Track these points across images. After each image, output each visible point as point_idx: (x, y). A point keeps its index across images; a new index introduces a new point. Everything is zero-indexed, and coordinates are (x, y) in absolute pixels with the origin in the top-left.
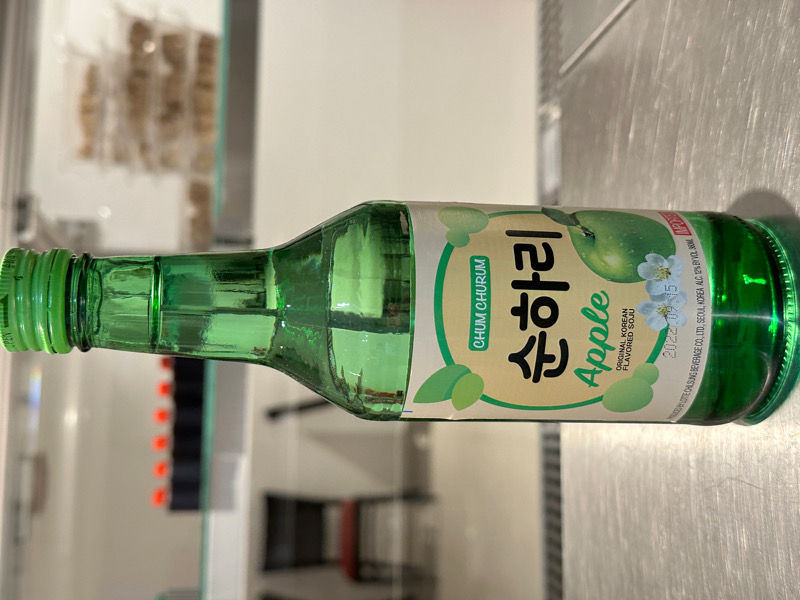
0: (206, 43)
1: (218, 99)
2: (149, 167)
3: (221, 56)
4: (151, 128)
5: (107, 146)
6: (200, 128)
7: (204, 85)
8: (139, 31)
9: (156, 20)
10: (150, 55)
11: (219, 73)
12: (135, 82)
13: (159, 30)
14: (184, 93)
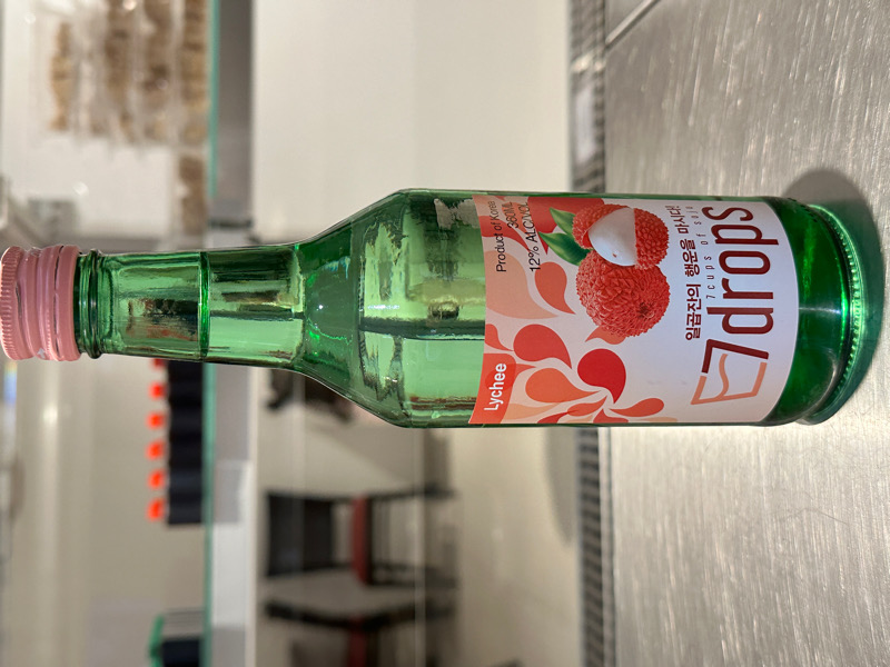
1: (209, 62)
2: (132, 140)
3: (210, 12)
4: (134, 97)
5: (84, 118)
6: (189, 96)
7: (194, 47)
10: (131, 13)
11: (209, 32)
12: (114, 44)
14: (171, 55)
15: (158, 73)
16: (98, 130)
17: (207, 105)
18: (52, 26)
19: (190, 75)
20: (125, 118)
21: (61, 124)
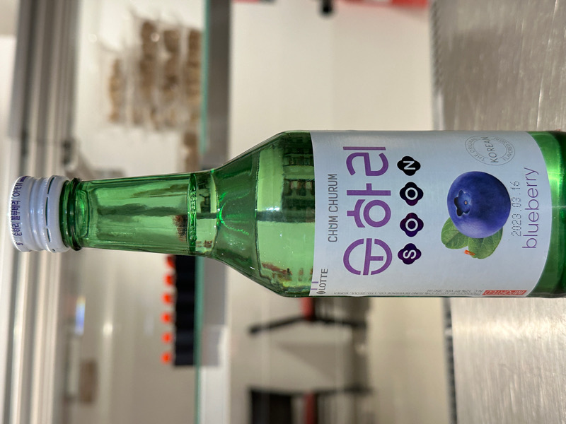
0: (194, 36)
1: (203, 74)
2: (158, 128)
3: (204, 44)
4: (157, 94)
5: (128, 111)
6: (190, 93)
7: (193, 64)
8: (147, 28)
9: (158, 21)
10: (155, 44)
11: (203, 56)
12: (145, 64)
13: (161, 28)
14: (179, 70)
15: (171, 80)
16: (138, 121)
17: (201, 100)
18: (109, 59)
19: (190, 81)
20: (153, 112)
21: (116, 118)
